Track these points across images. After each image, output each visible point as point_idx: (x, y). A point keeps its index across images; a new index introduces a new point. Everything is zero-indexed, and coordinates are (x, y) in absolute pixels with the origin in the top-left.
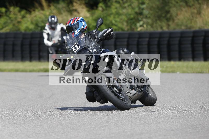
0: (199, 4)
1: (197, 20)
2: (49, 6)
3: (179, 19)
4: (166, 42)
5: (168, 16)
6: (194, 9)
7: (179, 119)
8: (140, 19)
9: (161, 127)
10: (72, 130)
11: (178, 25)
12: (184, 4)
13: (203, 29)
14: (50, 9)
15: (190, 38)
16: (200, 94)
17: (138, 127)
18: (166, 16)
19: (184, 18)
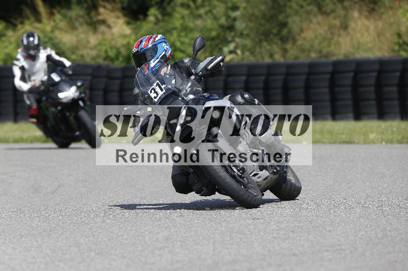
0: (345, 8)
1: (341, 40)
2: (51, 14)
3: (304, 39)
4: (280, 84)
5: (285, 32)
6: (335, 18)
7: (307, 234)
8: (230, 39)
9: (272, 249)
10: (98, 256)
11: (303, 51)
12: (315, 10)
13: (352, 57)
14: (54, 21)
15: (328, 76)
16: (347, 184)
17: (227, 248)
18: (279, 32)
19: (316, 37)
